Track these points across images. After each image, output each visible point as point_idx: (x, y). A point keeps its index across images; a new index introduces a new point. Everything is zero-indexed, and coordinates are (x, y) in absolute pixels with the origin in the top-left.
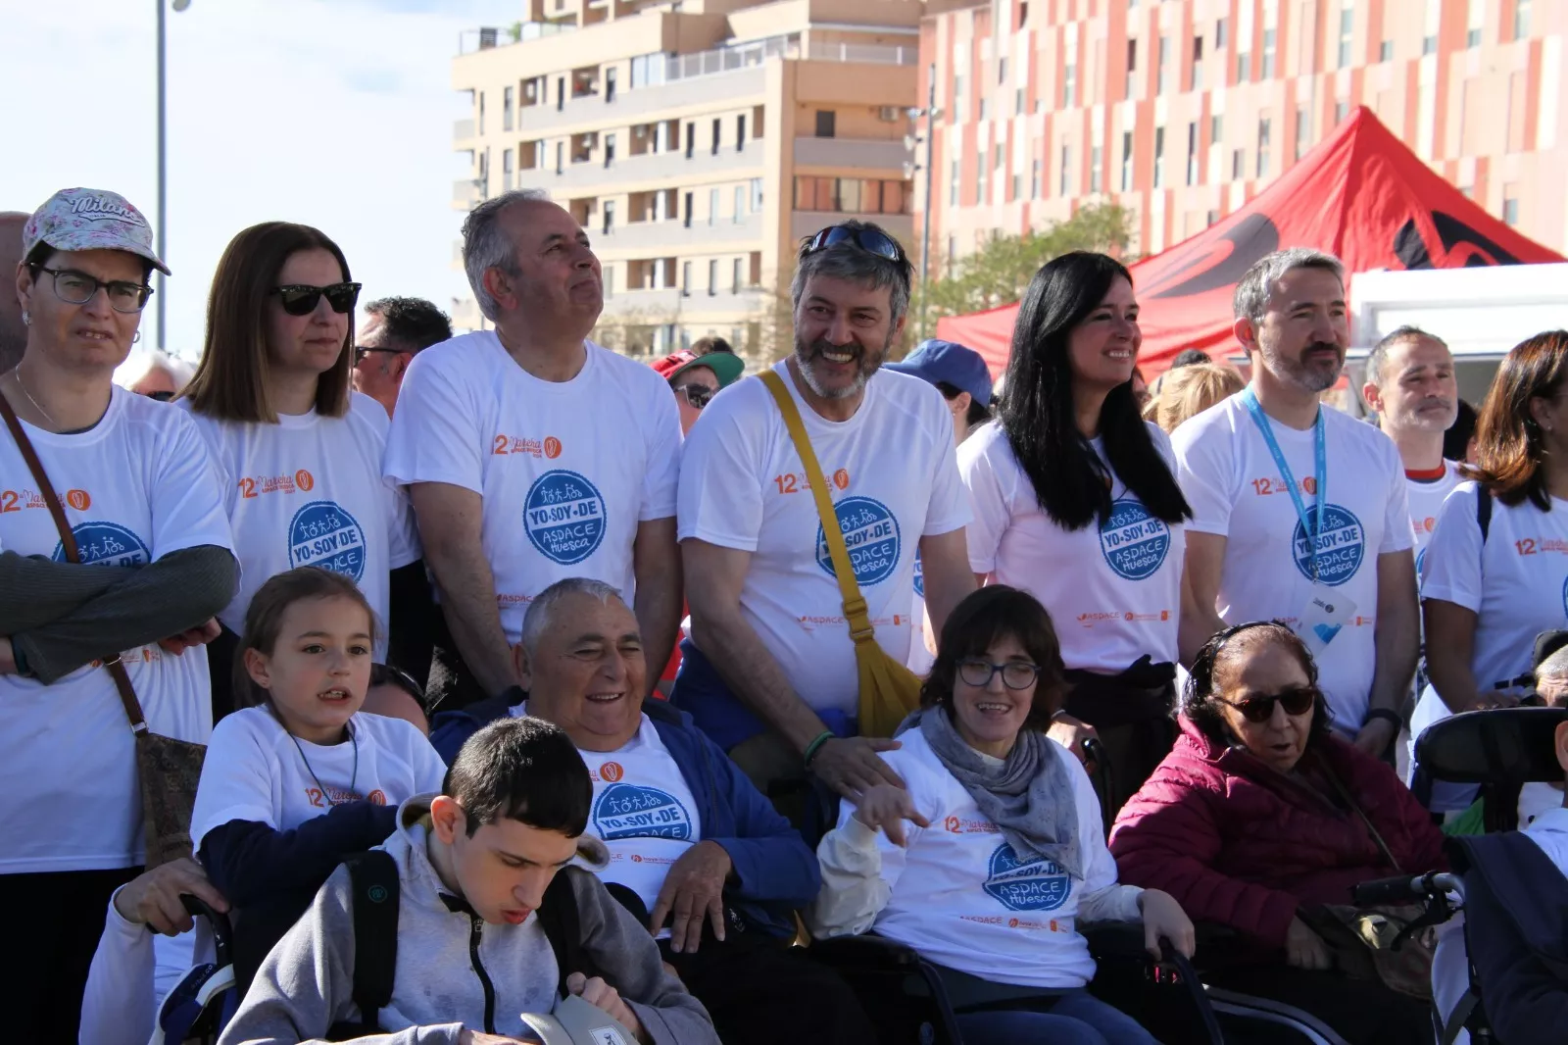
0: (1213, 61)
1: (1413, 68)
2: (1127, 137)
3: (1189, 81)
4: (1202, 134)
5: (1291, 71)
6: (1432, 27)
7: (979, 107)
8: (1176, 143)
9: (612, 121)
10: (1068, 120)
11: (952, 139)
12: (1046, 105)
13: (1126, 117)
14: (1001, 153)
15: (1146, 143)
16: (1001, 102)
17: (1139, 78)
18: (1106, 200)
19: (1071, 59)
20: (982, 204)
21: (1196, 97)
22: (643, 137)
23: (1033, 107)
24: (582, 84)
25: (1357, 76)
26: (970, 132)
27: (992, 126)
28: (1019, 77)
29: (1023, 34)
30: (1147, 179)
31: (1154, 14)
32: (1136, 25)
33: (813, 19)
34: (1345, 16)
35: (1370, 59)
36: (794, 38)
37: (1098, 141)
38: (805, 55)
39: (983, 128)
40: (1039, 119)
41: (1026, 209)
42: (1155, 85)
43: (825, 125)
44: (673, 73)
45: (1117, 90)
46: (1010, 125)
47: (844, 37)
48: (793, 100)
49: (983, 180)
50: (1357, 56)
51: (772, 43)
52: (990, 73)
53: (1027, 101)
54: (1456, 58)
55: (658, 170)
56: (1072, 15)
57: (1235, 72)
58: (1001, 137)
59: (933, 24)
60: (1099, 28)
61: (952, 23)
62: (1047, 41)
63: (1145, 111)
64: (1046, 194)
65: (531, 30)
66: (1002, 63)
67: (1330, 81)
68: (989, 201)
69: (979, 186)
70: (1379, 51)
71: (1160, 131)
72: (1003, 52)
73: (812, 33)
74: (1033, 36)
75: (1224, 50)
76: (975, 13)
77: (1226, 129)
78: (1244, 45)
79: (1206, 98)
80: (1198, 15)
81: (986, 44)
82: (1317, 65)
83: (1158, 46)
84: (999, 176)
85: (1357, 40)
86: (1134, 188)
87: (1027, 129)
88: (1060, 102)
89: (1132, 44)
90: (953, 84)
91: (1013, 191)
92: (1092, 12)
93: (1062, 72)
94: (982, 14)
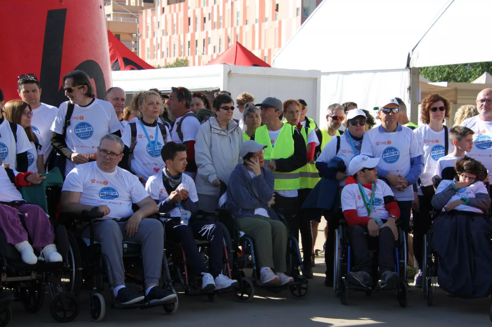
0: (208, 23)
1: (253, 26)
2: (189, 42)
3: (203, 28)
4: (206, 42)
5: (226, 26)
6: (257, 17)
7: (154, 34)
8: (200, 44)
10: (175, 38)
11: (148, 42)
12: (169, 34)
13: (189, 37)
14: (159, 46)
15: (193, 44)
16: (159, 33)
17: (191, 27)
18: (184, 58)
19: (175, 22)
20: (155, 59)
21: (205, 32)
23: (167, 34)
25: (241, 28)
26: (152, 40)
27: (157, 39)
28: (163, 27)
29: (164, 15)
30: (194, 53)
31: (194, 11)
32: (190, 14)
33: (114, 11)
34: (238, 13)
35: (244, 24)
36: (109, 15)
37: (182, 44)
38: (112, 20)
39: (155, 39)
40: (168, 37)
41: (166, 60)
42: (195, 29)
45: (186, 31)
46: (161, 39)
47: (122, 15)
49: (155, 53)
50: (241, 23)
52: (156, 25)
53: (165, 33)
54: (263, 24)
56: (175, 11)
57: (213, 27)
58: (159, 42)
59: (142, 12)
60: (181, 15)
61: (146, 12)
62: (169, 18)
63: (193, 36)
64: (170, 57)
66: (159, 22)
67: (235, 29)
68: (157, 58)
69: (154, 54)
70: (246, 22)
71: (197, 41)
72: (159, 20)
73: (113, 14)
74: (166, 16)
75: (210, 21)
76: (152, 10)
77: (211, 40)
78: (215, 20)
79: (207, 33)
80: (204, 12)
81: (155, 18)
82: (232, 26)
83: (196, 19)
84: (159, 51)
85: (241, 19)
86: (191, 55)
87: (166, 39)
88: (173, 33)
89: (189, 19)
90: (147, 28)
91: (162, 56)
92: (180, 10)
93: (173, 25)
94: (153, 10)
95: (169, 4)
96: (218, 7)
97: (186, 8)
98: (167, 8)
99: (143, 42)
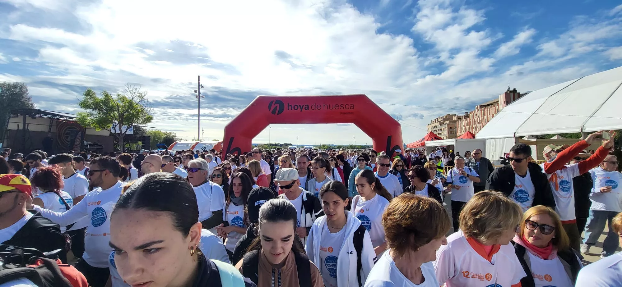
0: (477, 123)
3: (475, 124)
7: (461, 126)
8: (474, 128)
9: (437, 129)
10: (467, 127)
12: (465, 126)
13: (471, 126)
14: (462, 129)
21: (476, 125)
22: (439, 130)
24: (435, 127)
26: (460, 128)
34: (486, 119)
36: (448, 123)
42: (473, 125)
43: (451, 128)
44: (440, 126)
45: (470, 125)
48: (448, 127)
50: (487, 122)
51: (447, 124)
53: (464, 126)
55: (440, 132)
57: (478, 123)
62: (465, 122)
63: (472, 126)
65: (431, 124)
78: (479, 121)
83: (473, 122)
85: (487, 121)
90: (459, 125)
91: (463, 132)
92: (468, 120)
93: (466, 124)
94: (461, 121)
95: (465, 119)
96: (479, 118)
97: (470, 119)
98: (464, 120)
99: (458, 129)
